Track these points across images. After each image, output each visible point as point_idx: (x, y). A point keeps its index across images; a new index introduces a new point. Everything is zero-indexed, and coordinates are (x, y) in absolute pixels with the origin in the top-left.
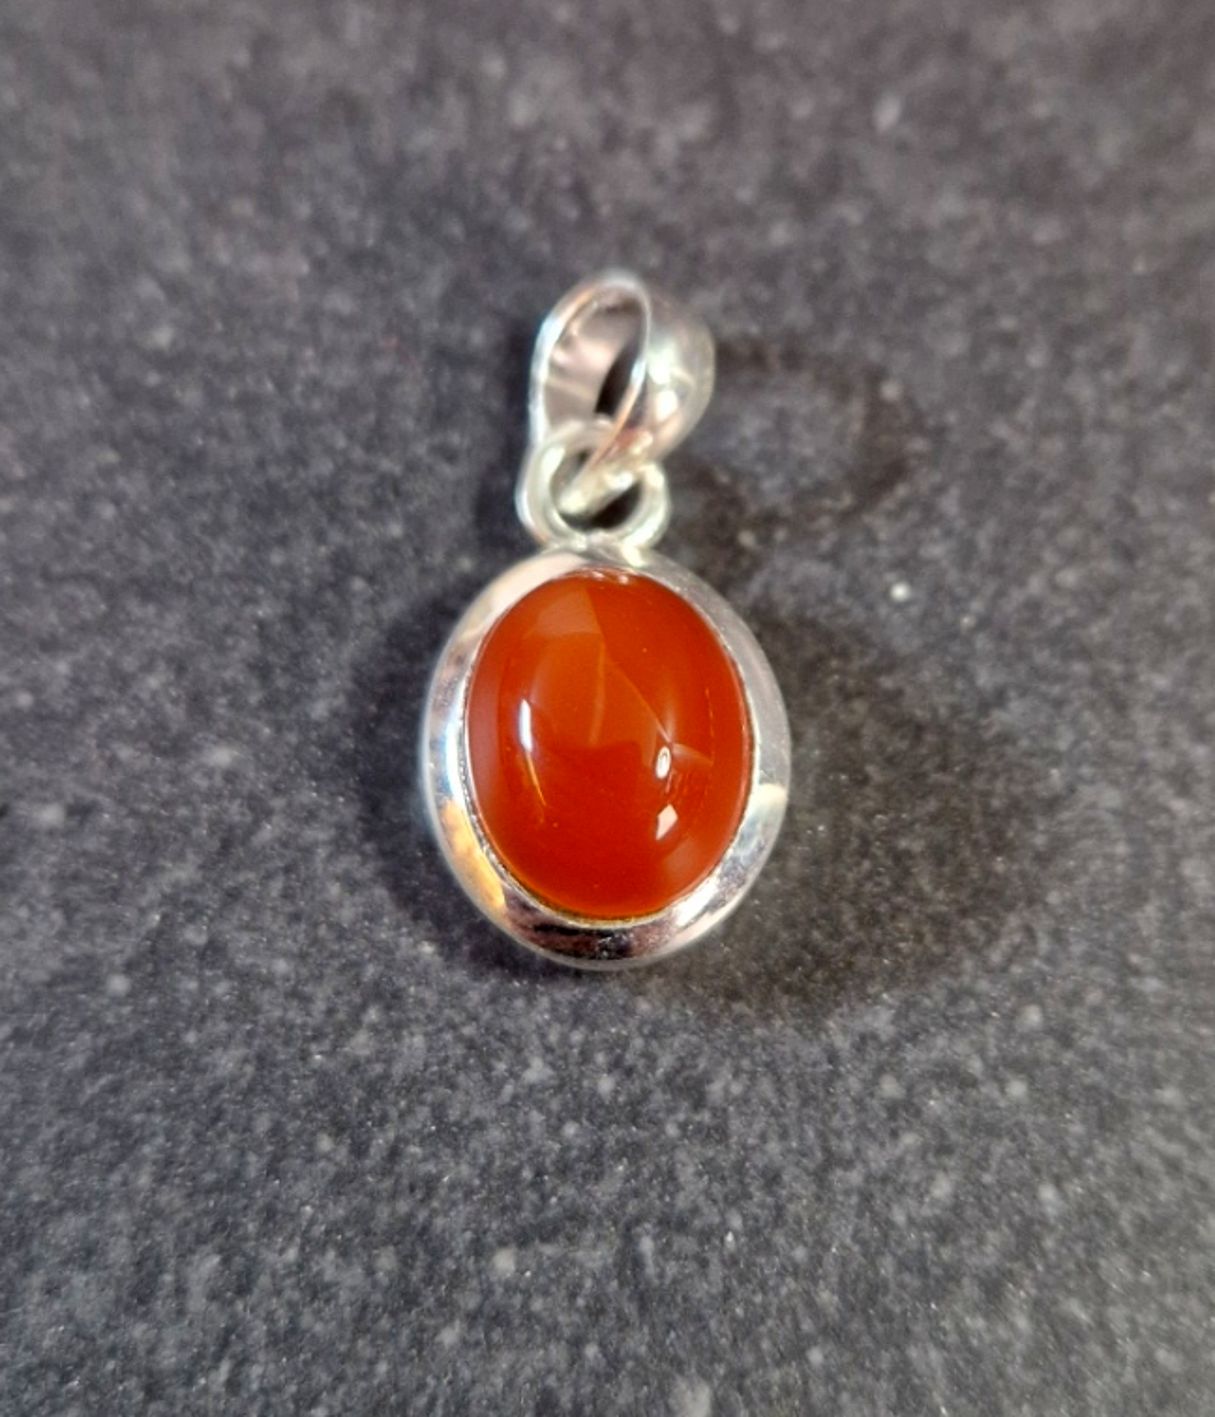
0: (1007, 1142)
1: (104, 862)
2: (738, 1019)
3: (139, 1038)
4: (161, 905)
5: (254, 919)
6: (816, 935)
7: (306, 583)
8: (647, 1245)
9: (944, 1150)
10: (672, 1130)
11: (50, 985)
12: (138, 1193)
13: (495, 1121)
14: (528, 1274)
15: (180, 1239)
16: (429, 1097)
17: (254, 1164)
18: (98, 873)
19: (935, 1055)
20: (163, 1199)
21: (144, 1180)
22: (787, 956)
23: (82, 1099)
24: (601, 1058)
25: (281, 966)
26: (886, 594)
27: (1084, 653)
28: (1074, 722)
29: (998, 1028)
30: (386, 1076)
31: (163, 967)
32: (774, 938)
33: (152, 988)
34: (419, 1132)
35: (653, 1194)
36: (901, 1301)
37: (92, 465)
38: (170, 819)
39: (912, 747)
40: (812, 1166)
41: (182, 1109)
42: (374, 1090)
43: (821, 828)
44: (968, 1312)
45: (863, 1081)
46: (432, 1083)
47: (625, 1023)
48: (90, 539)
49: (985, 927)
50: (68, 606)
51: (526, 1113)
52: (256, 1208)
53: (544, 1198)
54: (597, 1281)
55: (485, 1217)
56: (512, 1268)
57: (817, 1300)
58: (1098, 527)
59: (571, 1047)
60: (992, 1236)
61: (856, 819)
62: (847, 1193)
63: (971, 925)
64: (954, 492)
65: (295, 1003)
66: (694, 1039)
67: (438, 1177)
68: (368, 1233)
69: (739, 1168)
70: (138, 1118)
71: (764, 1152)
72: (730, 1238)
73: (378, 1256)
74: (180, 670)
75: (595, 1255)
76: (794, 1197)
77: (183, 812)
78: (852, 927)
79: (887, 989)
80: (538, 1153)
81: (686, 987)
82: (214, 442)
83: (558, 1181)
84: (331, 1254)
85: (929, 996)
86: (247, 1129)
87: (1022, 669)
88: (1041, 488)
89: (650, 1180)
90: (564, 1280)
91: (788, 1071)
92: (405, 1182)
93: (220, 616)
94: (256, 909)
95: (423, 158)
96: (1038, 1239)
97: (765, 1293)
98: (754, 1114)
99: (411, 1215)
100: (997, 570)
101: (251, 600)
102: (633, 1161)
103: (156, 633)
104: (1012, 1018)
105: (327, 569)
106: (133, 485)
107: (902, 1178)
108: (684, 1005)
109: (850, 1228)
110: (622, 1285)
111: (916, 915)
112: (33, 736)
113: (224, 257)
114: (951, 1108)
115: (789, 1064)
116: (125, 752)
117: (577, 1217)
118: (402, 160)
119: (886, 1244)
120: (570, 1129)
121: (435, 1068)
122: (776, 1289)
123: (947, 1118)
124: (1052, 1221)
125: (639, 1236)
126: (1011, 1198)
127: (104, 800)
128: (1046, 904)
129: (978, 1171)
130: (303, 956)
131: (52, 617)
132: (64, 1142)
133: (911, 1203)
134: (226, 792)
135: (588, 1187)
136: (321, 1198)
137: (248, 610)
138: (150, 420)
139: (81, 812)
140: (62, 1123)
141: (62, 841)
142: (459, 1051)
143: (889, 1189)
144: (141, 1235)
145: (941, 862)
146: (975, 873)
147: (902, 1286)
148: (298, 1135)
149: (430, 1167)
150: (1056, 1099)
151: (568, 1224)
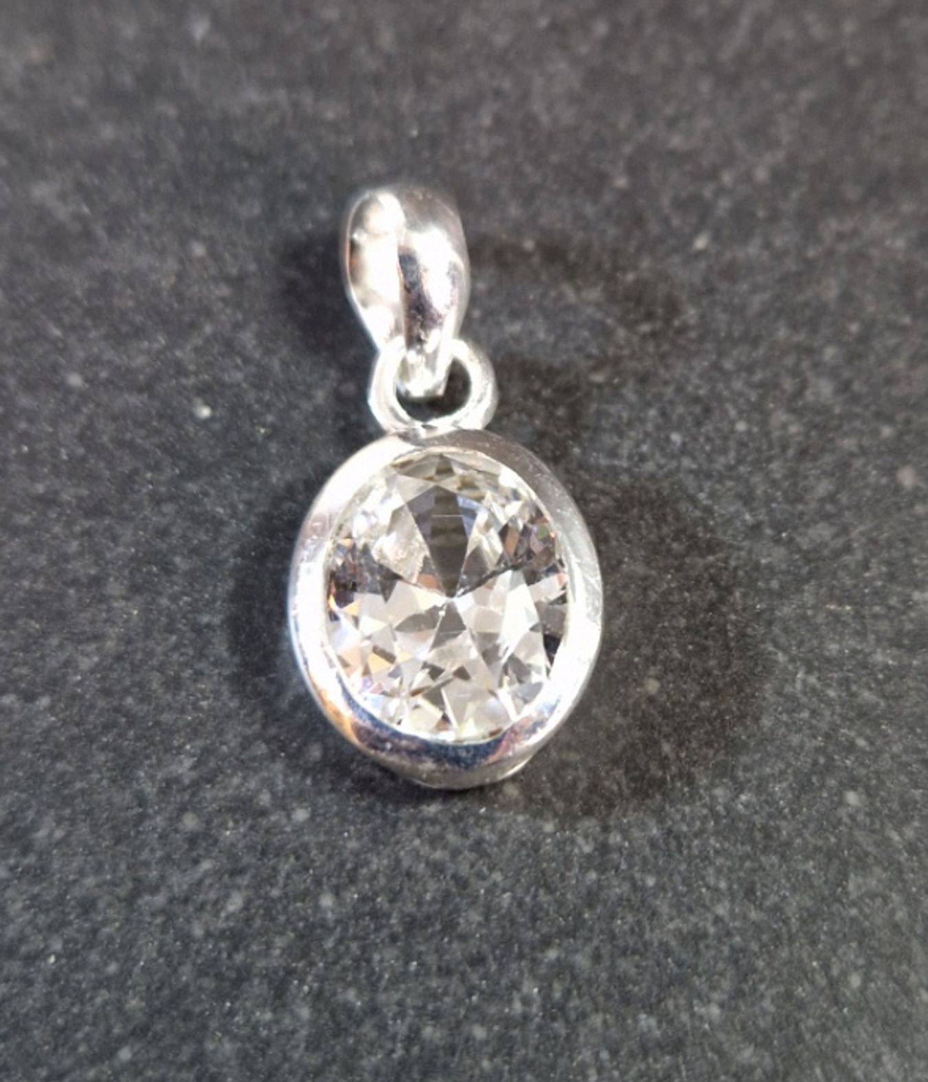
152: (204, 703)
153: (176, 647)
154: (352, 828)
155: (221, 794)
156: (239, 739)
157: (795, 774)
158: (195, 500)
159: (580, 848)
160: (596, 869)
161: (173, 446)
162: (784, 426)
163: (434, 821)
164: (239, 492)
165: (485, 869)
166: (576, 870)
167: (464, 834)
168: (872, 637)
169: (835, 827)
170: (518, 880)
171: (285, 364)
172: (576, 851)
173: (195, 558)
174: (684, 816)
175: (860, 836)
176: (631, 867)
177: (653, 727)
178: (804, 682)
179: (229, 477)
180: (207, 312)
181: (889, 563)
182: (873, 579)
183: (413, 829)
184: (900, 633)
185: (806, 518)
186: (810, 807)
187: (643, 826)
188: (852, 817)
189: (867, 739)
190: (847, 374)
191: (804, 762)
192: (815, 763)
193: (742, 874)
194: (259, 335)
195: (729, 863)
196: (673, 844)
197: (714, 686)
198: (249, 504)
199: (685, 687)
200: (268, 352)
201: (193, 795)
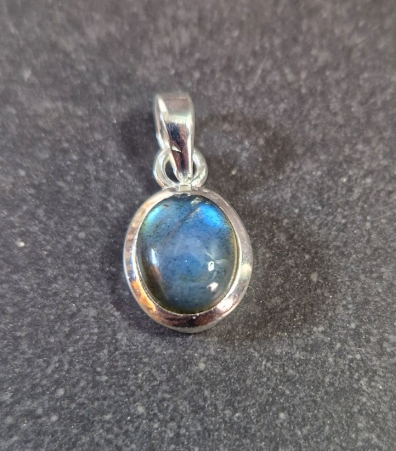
152: (17, 370)
153: (6, 346)
154: (75, 424)
155: (23, 409)
156: (30, 386)
157: (259, 404)
158: (16, 282)
159: (168, 435)
160: (175, 444)
161: (8, 259)
162: (264, 254)
163: (108, 422)
164: (34, 280)
165: (129, 443)
166: (166, 445)
167: (121, 428)
168: (295, 347)
169: (274, 428)
170: (142, 448)
171: (56, 224)
172: (167, 436)
173: (15, 307)
174: (212, 422)
175: (284, 432)
176: (188, 443)
177: (201, 384)
178: (265, 365)
179: (30, 273)
180: (24, 200)
181: (304, 315)
182: (297, 321)
183: (100, 425)
184: (307, 345)
185: (271, 294)
186: (264, 419)
187: (195, 426)
188: (282, 424)
189: (290, 390)
190: (292, 231)
191: (263, 400)
192: (268, 401)
193: (234, 447)
194: (46, 211)
195: (229, 442)
196: (207, 434)
197: (228, 367)
198: (38, 284)
199: (215, 367)
200: (49, 218)
201: (11, 409)
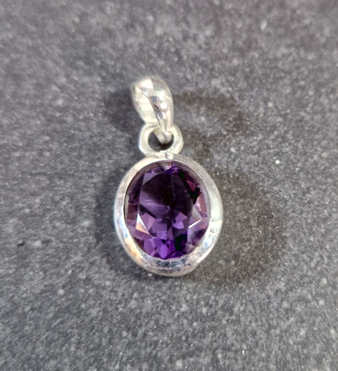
0: (320, 318)
1: (54, 256)
2: (241, 288)
3: (68, 307)
4: (71, 268)
5: (99, 270)
6: (261, 262)
7: (107, 171)
8: (220, 356)
9: (302, 321)
10: (224, 322)
11: (41, 294)
12: (71, 352)
13: (173, 323)
14: (186, 367)
15: (84, 365)
16: (153, 318)
17: (104, 342)
18: (52, 260)
19: (298, 294)
20: (78, 354)
21: (73, 349)
22: (254, 269)
23: (53, 326)
24: (202, 303)
25: (108, 283)
26: (274, 163)
27: (331, 176)
28: (329, 196)
29: (315, 285)
30: (141, 313)
31: (74, 286)
32: (249, 264)
33: (71, 292)
34: (152, 328)
35: (220, 341)
36: (293, 366)
37: (42, 141)
38: (72, 242)
39: (285, 207)
40: (265, 329)
41: (82, 327)
42: (138, 317)
43: (260, 232)
44: (313, 367)
45: (278, 303)
46: (154, 314)
47: (208, 292)
48: (43, 163)
49: (309, 257)
50: (38, 183)
51: (182, 321)
52: (106, 354)
53: (189, 345)
54: (206, 367)
55: (172, 351)
56: (182, 366)
57: (270, 368)
58: (332, 140)
59: (194, 300)
60: (318, 345)
61: (270, 228)
62: (276, 336)
63: (305, 256)
64: (291, 132)
65: (113, 294)
66: (229, 295)
67: (158, 341)
68: (139, 359)
69: (244, 331)
70: (69, 331)
71: (251, 327)
72: (243, 352)
73: (142, 365)
74: (72, 199)
75: (205, 360)
76: (260, 339)
77: (76, 240)
78: (271, 259)
79: (283, 277)
80: (186, 332)
81: (225, 280)
82: (77, 132)
83: (192, 339)
84: (129, 366)
85: (295, 278)
86: (102, 331)
87: (314, 181)
88: (315, 130)
89: (219, 337)
90: (197, 368)
91: (256, 302)
92: (149, 343)
93: (83, 183)
94: (99, 267)
95: (131, 46)
96: (331, 345)
97: (255, 367)
98: (248, 315)
99: (151, 353)
100: (305, 154)
101: (91, 177)
102: (214, 332)
103: (64, 188)
104: (318, 282)
105: (112, 166)
106: (54, 146)
107: (291, 331)
108: (225, 285)
109: (278, 346)
110: (213, 368)
111: (289, 255)
112: (30, 221)
113: (76, 78)
114: (303, 309)
115: (256, 301)
116: (58, 224)
117: (199, 349)
118: (126, 47)
119: (288, 350)
120: (195, 324)
121: (155, 310)
122: (258, 365)
123: (302, 312)
124: (335, 340)
125: (217, 353)
126: (322, 334)
127: (53, 239)
128: (326, 249)
129: (312, 327)
130: (114, 280)
131: (33, 186)
132: (48, 340)
133: (294, 337)
134: (88, 234)
135: (202, 340)
136: (124, 350)
137: (90, 180)
138: (58, 127)
139: (46, 242)
140: (47, 334)
141: (41, 251)
142: (161, 304)
143: (288, 334)
144: (72, 365)
145: (295, 239)
146: (305, 241)
147: (293, 362)
148: (116, 332)
149: (156, 338)
150: (333, 304)
151: (196, 351)
